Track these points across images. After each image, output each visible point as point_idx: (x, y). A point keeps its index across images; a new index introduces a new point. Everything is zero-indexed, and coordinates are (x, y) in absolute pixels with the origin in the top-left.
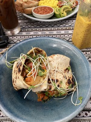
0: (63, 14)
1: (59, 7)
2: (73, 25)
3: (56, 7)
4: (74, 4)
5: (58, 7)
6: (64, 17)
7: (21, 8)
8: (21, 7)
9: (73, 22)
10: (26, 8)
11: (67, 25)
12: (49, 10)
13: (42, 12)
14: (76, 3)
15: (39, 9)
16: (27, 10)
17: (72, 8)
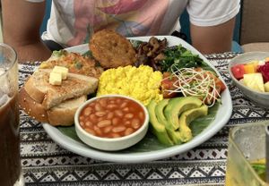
0: (178, 130)
1: (165, 98)
2: (218, 173)
3: (153, 98)
4: (211, 90)
5: (161, 97)
6: (184, 143)
7: (40, 105)
8: (41, 103)
9: (218, 157)
10: (57, 105)
11: (197, 174)
12: (130, 116)
13: (108, 122)
14: (217, 88)
15: (97, 108)
16: (57, 113)
17: (206, 103)
